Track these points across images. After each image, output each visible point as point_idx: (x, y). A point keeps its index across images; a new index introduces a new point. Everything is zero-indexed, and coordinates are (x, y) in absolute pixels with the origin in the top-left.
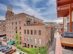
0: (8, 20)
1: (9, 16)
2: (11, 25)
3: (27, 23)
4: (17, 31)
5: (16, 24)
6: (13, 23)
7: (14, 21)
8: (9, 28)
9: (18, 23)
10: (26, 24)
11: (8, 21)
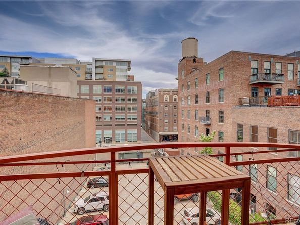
0: (183, 85)
1: (187, 75)
2: (192, 103)
3: (254, 94)
4: (209, 125)
5: (208, 101)
6: (197, 96)
7: (201, 89)
8: (185, 113)
9: (214, 97)
10: (247, 100)
11: (185, 92)
